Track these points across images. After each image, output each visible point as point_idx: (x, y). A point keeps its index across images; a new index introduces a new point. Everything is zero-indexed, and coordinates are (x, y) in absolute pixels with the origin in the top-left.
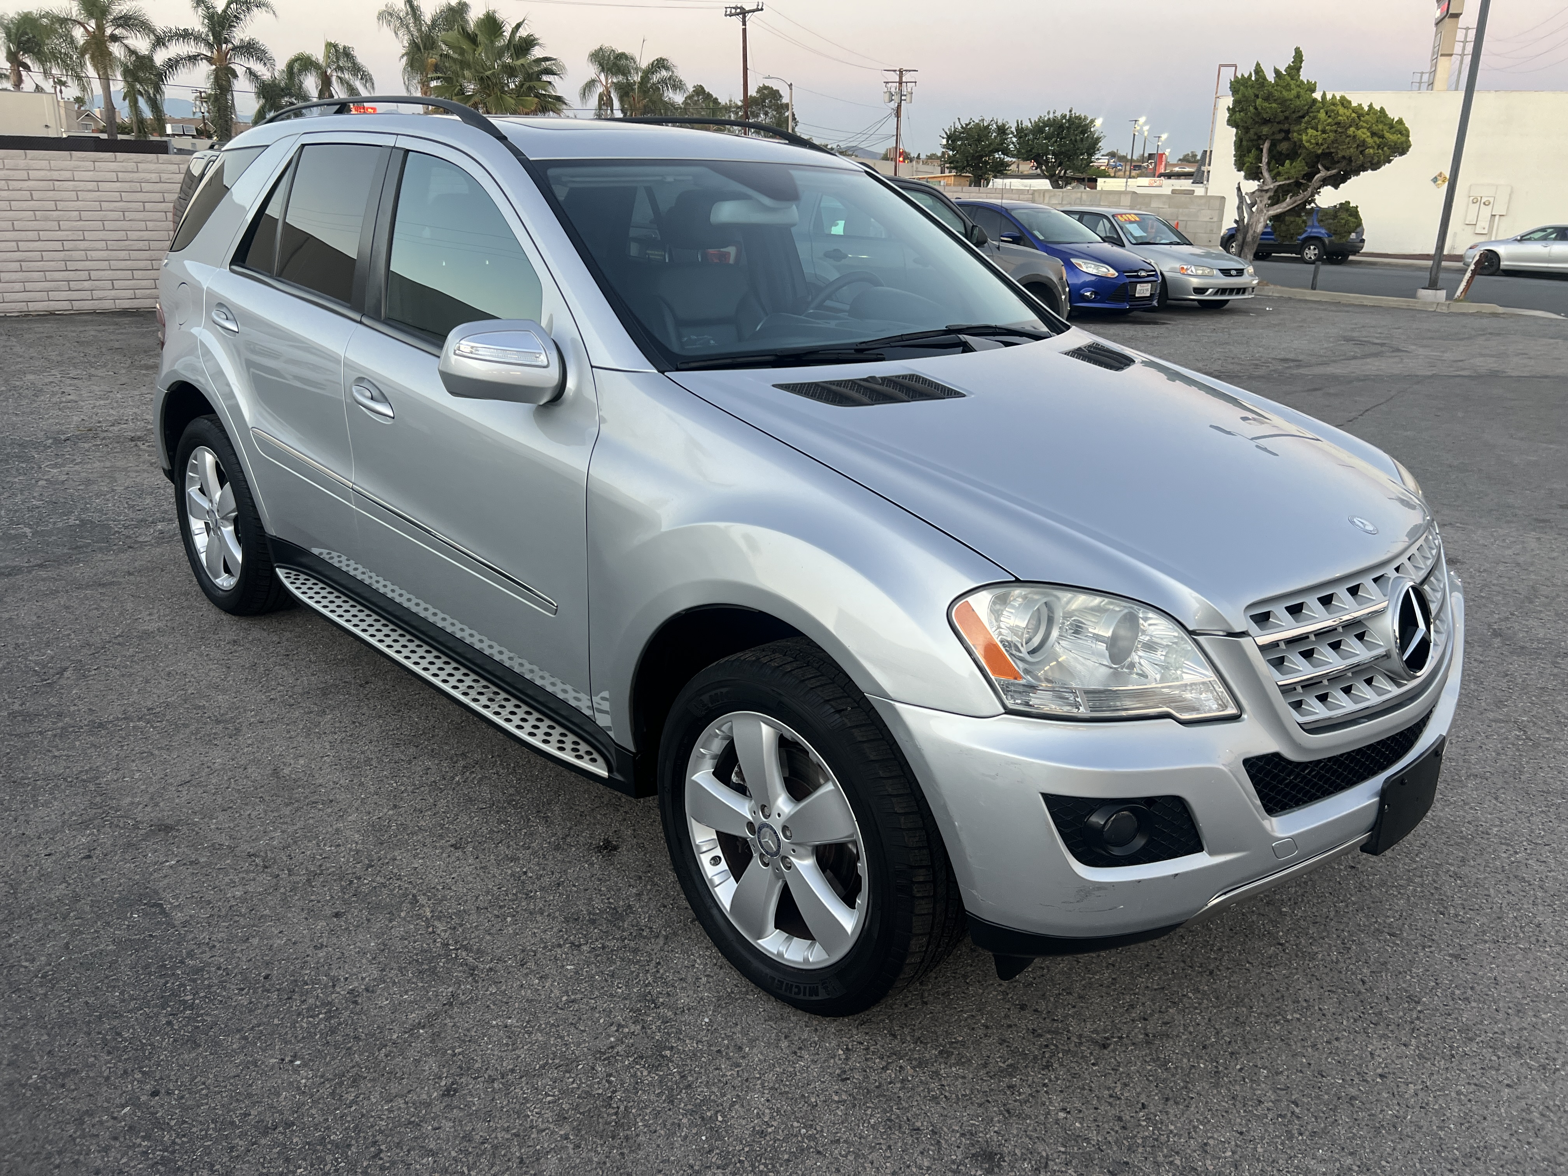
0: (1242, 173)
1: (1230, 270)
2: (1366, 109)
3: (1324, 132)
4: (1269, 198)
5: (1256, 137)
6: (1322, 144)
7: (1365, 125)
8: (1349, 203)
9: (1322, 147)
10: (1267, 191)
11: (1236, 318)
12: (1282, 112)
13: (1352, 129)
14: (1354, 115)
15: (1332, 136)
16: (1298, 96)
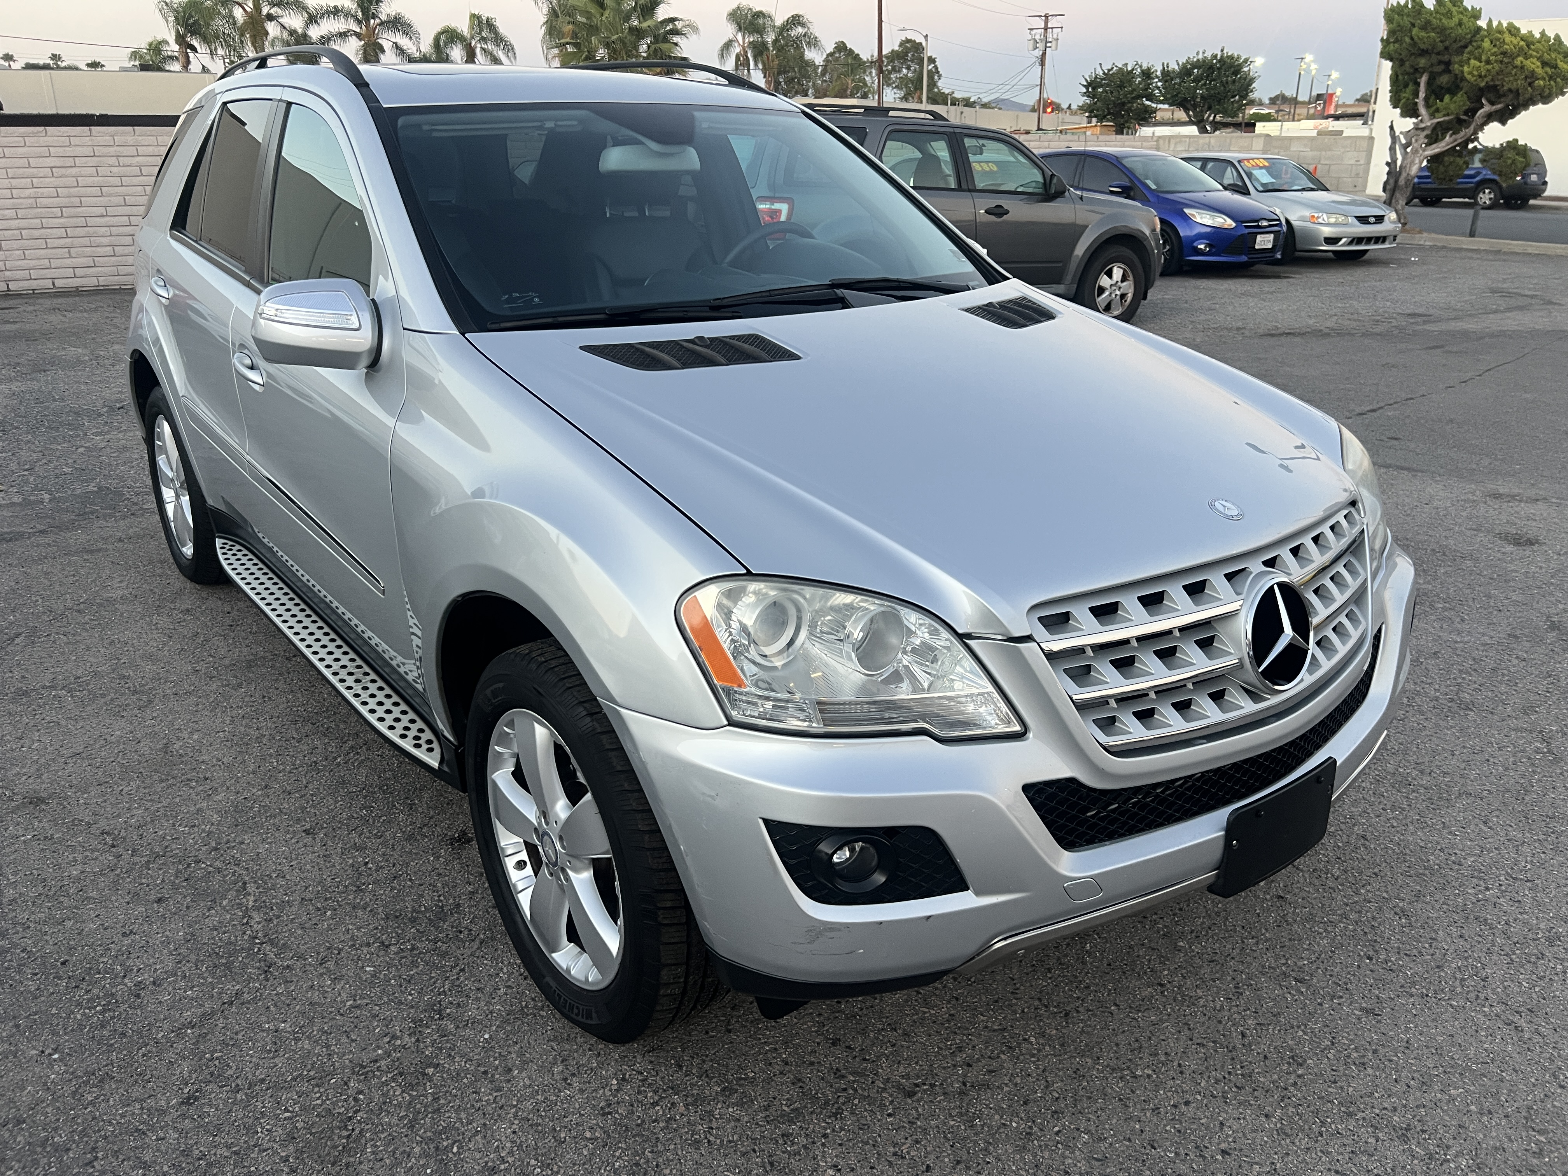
0: (1398, 111)
1: (1368, 217)
2: (1538, 36)
3: (1488, 62)
4: (1427, 137)
5: (1412, 70)
6: (1485, 76)
7: (1535, 53)
8: (1517, 141)
9: (1486, 80)
10: (1423, 129)
11: (1373, 270)
12: (1442, 42)
13: (1520, 59)
14: (1522, 43)
15: (1497, 67)
16: (1460, 24)
